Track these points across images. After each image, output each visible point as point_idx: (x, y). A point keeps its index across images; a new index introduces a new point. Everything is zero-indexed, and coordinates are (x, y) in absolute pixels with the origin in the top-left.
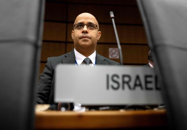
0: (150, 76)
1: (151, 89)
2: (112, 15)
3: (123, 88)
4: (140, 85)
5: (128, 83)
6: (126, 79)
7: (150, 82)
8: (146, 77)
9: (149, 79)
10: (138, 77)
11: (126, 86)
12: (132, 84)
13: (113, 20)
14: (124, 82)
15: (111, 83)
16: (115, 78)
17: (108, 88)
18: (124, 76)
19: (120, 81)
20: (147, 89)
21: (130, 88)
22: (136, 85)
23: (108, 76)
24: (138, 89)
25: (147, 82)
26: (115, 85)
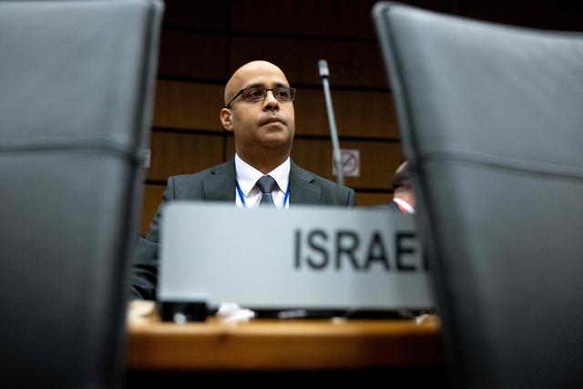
0: (410, 236)
1: (411, 269)
2: (324, 71)
3: (338, 265)
4: (383, 258)
5: (350, 252)
6: (347, 242)
7: (410, 251)
8: (400, 236)
9: (406, 243)
10: (377, 238)
11: (345, 260)
12: (361, 255)
13: (326, 83)
14: (340, 250)
15: (306, 251)
16: (318, 240)
17: (297, 264)
18: (340, 235)
19: (330, 246)
20: (401, 268)
21: (355, 264)
22: (371, 258)
23: (298, 235)
24: (377, 267)
25: (400, 251)
26: (318, 258)
